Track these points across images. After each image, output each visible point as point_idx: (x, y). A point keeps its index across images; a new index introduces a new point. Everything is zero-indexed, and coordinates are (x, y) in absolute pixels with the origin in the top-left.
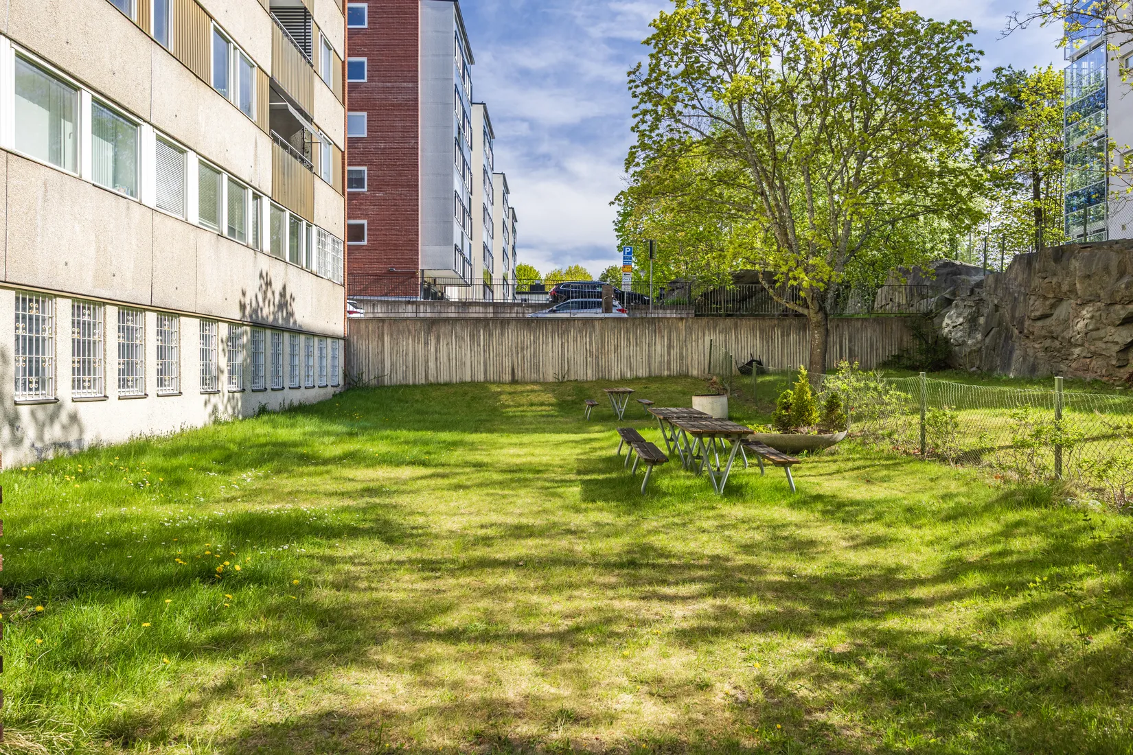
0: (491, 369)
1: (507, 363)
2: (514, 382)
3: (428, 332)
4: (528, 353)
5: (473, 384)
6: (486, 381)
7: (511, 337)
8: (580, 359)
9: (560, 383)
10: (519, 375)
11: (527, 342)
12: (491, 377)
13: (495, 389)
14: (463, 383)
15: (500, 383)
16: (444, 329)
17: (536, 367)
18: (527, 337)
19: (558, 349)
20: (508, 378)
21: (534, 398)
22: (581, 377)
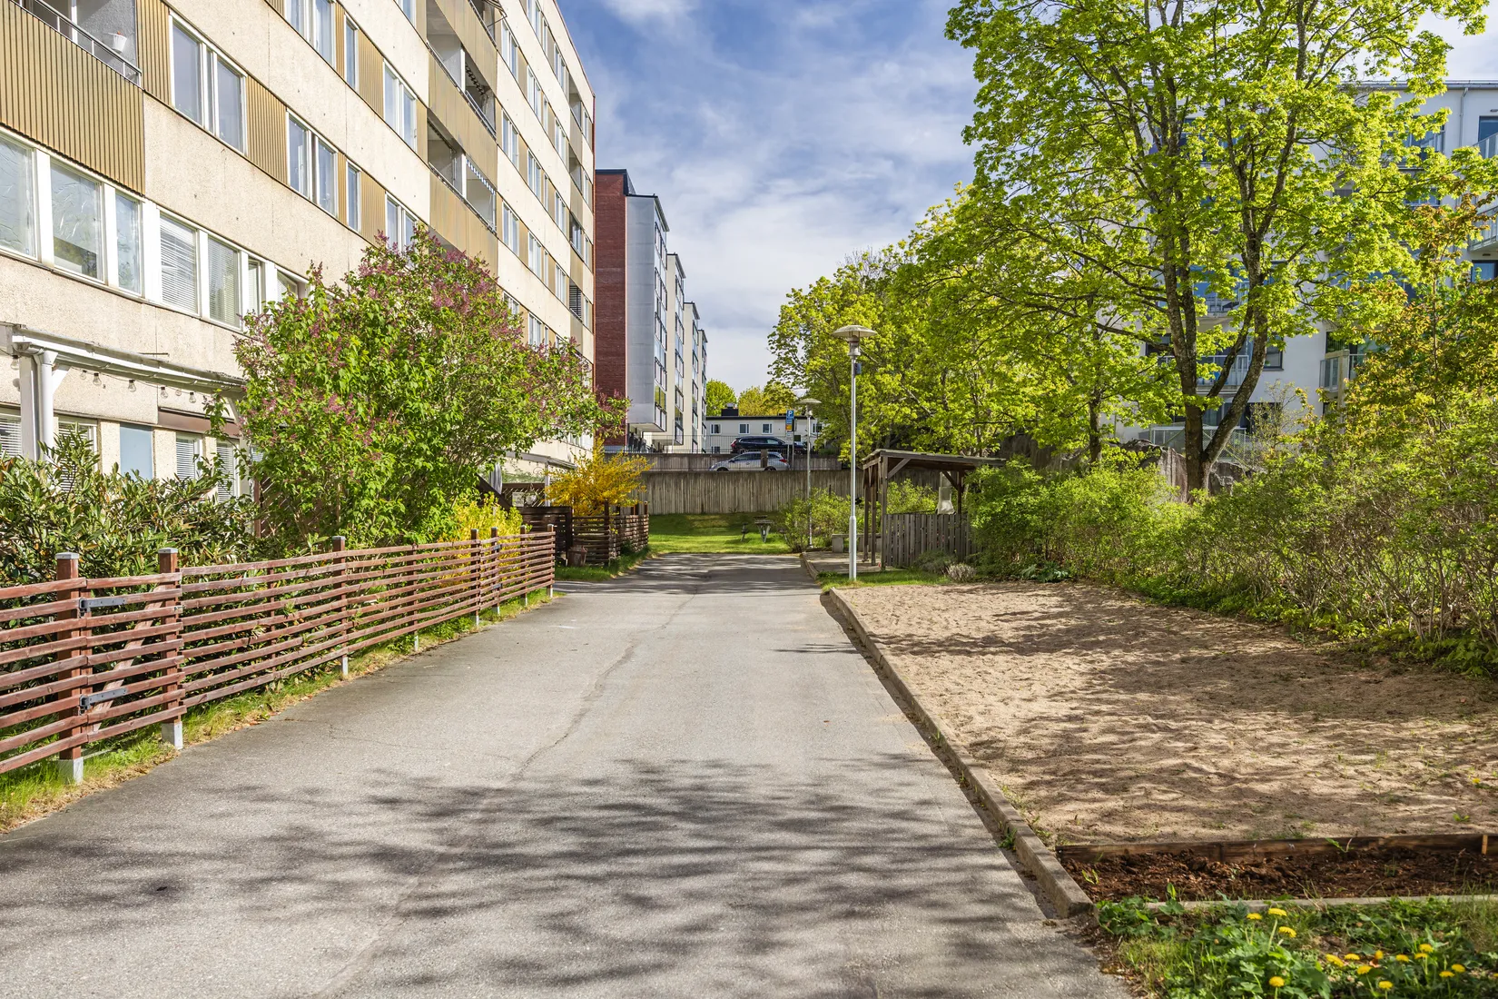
0: (688, 505)
1: (699, 501)
2: (703, 513)
3: (647, 482)
4: (712, 495)
5: (676, 515)
6: (686, 514)
7: (701, 484)
8: (746, 498)
9: (733, 514)
10: (706, 509)
11: (712, 488)
12: (688, 510)
13: (690, 518)
14: (670, 515)
15: (694, 514)
16: (658, 479)
17: (717, 503)
18: (712, 484)
19: (731, 493)
20: (699, 511)
21: (714, 523)
22: (747, 510)
